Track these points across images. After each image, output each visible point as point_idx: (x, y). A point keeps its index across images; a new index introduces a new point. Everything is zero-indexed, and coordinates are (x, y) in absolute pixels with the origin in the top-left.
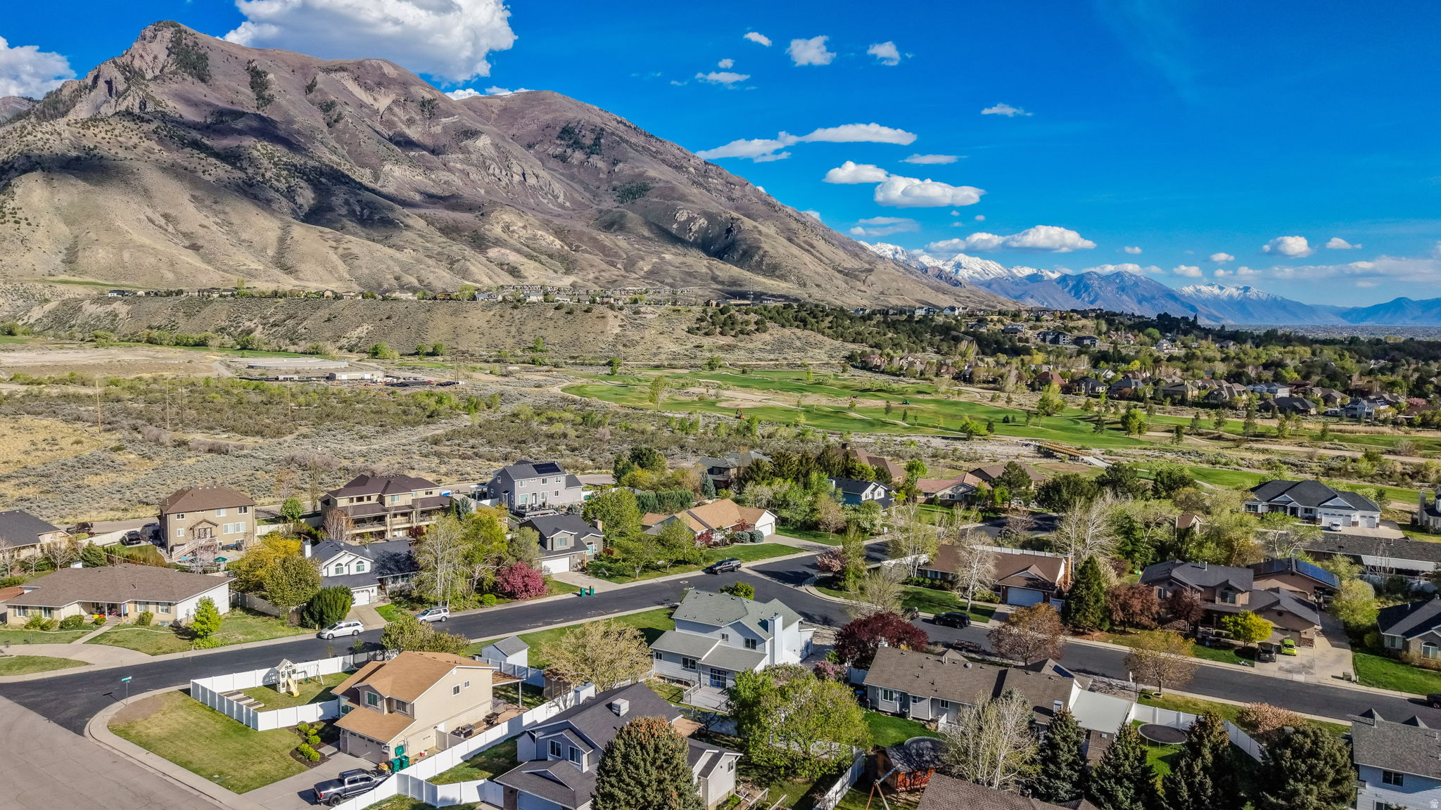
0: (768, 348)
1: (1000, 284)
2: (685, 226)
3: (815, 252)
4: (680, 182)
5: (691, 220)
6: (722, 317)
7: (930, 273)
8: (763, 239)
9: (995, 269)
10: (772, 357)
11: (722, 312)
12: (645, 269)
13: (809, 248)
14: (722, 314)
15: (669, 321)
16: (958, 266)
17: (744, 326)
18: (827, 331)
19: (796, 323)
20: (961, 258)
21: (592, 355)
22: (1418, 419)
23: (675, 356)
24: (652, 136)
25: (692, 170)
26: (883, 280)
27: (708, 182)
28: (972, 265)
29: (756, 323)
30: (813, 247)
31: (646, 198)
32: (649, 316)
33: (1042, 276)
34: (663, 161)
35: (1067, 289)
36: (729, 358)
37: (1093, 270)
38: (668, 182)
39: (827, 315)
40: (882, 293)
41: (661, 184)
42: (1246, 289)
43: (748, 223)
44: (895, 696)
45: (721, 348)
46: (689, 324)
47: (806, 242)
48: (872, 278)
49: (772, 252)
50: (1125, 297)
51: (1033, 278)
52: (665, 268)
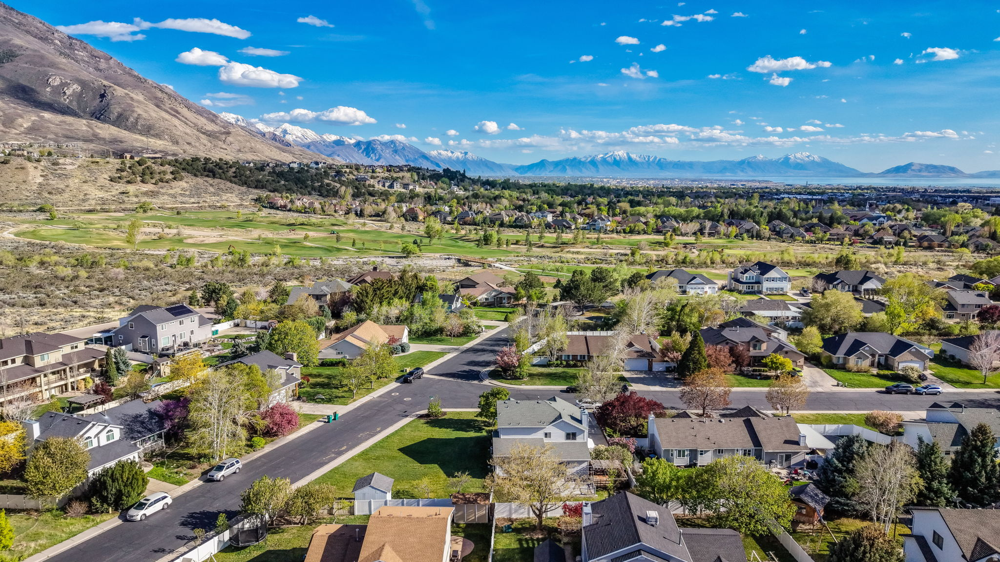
0: (187, 193)
1: (315, 145)
2: (59, 90)
3: (181, 117)
4: (48, 51)
5: (63, 85)
6: (141, 168)
7: (267, 136)
8: (135, 104)
9: (311, 135)
10: (193, 200)
11: (140, 163)
12: (25, 126)
13: (176, 113)
14: (140, 165)
15: (90, 171)
16: (285, 132)
17: (162, 176)
18: (233, 179)
19: (206, 173)
20: (287, 126)
21: (17, 202)
22: (628, 229)
23: (104, 201)
24: (12, 9)
25: (57, 42)
26: (239, 141)
27: (74, 54)
28: (295, 132)
29: (172, 173)
30: (179, 113)
31: (15, 63)
32: (69, 167)
33: (343, 141)
34: (28, 32)
35: (361, 151)
36: (155, 202)
37: (377, 138)
38: (36, 51)
39: (231, 167)
40: (239, 151)
41: (28, 52)
42: (466, 153)
43: (119, 91)
44: (686, 453)
45: (145, 194)
46: (110, 174)
47: (172, 109)
48: (230, 139)
49: (144, 115)
50: (397, 157)
51: (338, 143)
52: (46, 125)
